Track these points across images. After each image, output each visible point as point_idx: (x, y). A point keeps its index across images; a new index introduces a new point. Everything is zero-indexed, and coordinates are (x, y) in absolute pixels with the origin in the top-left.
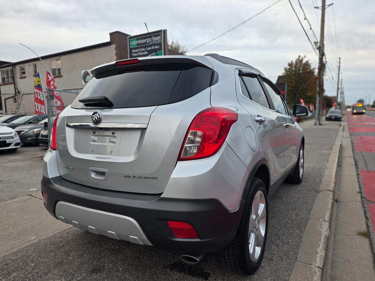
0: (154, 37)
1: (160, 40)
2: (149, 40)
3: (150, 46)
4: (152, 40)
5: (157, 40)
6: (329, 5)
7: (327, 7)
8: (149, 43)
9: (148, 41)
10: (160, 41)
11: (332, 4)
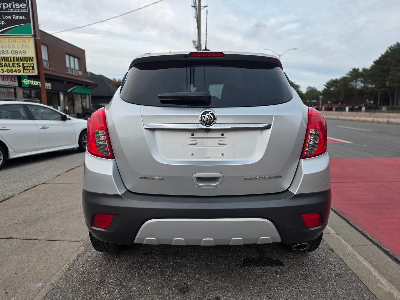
0: (15, 3)
1: (26, 8)
2: (6, 5)
3: (11, 14)
4: (12, 6)
5: (20, 8)
6: (204, 7)
7: (203, 9)
8: (6, 9)
9: (4, 7)
10: (26, 10)
11: (207, 6)
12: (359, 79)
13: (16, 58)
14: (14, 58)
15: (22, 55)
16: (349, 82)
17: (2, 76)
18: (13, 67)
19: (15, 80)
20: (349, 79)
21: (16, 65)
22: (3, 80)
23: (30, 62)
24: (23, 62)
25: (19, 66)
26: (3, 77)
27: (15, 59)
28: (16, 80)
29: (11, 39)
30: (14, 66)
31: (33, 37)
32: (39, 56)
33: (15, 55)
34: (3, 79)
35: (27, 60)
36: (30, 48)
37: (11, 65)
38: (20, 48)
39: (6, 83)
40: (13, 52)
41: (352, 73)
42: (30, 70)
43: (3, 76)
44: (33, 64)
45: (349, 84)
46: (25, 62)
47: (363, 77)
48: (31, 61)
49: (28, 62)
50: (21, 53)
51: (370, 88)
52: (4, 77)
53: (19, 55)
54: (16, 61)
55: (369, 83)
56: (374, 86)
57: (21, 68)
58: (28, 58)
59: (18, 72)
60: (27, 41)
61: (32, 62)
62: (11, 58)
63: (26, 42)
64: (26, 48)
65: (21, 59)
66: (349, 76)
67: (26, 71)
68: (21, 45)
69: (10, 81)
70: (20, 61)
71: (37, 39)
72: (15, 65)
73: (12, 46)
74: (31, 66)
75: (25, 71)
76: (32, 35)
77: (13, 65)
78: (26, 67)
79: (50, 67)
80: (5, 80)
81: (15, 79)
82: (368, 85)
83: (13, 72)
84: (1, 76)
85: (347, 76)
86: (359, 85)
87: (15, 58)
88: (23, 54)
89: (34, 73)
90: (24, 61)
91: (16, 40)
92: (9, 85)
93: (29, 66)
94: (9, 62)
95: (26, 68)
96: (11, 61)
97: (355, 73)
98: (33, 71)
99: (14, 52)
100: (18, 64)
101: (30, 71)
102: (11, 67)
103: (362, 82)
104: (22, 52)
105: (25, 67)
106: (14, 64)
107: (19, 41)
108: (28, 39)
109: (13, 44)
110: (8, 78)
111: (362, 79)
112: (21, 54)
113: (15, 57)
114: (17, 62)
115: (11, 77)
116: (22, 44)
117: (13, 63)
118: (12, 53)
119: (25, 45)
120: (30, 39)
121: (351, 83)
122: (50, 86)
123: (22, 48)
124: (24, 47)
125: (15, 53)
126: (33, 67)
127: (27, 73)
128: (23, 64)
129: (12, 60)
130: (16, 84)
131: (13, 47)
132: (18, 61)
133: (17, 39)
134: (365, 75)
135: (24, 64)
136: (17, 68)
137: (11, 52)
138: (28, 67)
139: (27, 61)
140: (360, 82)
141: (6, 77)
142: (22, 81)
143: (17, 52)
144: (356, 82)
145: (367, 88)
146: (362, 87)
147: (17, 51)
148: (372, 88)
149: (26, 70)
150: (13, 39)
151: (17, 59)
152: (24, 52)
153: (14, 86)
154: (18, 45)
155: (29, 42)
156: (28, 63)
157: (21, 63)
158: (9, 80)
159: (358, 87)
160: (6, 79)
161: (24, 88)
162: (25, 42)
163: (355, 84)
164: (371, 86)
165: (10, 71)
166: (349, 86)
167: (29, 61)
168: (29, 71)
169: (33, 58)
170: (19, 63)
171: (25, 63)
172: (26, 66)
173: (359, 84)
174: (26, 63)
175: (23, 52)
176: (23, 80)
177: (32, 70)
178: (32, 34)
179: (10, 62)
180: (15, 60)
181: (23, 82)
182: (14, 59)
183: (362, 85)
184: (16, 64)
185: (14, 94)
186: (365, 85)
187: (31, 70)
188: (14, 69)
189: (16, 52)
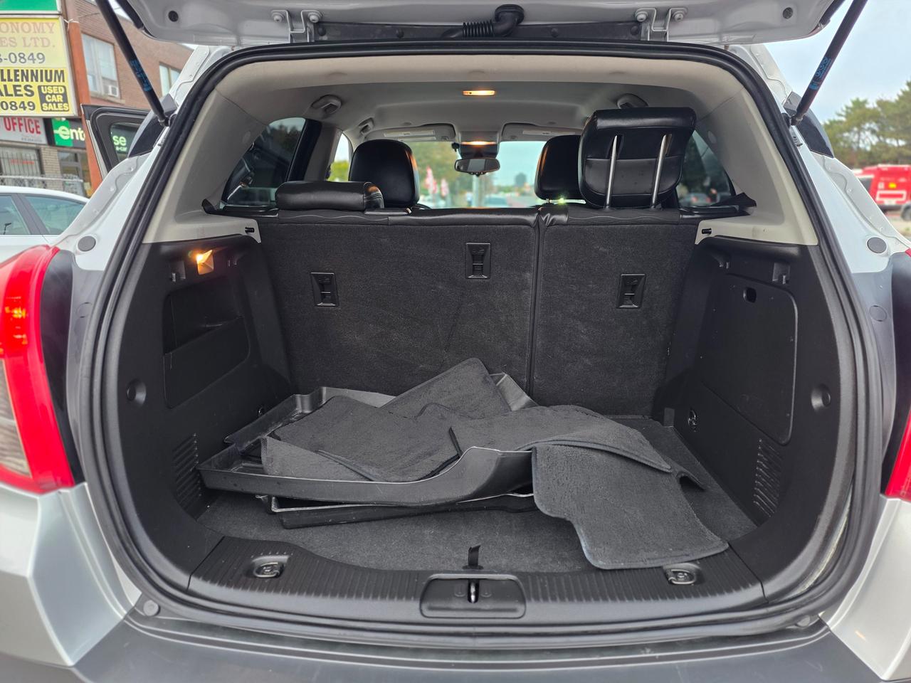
12: (867, 125)
13: (22, 71)
14: (16, 71)
15: (36, 66)
16: (842, 131)
17: (5, 117)
18: (16, 95)
19: (39, 130)
20: (842, 126)
21: (23, 92)
22: (9, 129)
23: (57, 83)
24: (40, 83)
25: (29, 93)
26: (9, 120)
27: (18, 75)
28: (42, 129)
29: (5, 23)
30: (18, 93)
31: (61, 18)
32: (78, 67)
33: (19, 66)
34: (8, 126)
35: (49, 78)
36: (54, 46)
37: (11, 91)
38: (29, 46)
39: (16, 136)
40: (12, 56)
41: (849, 111)
42: (57, 103)
43: (7, 120)
44: (64, 87)
45: (842, 139)
46: (45, 83)
47: (877, 122)
48: (59, 81)
49: (52, 83)
50: (34, 60)
51: (894, 147)
52: (10, 122)
53: (28, 66)
54: (22, 81)
55: (891, 136)
56: (902, 143)
57: (36, 99)
58: (51, 71)
59: (28, 107)
60: (46, 29)
61: (61, 83)
62: (9, 71)
63: (43, 32)
64: (43, 46)
65: (34, 75)
66: (843, 119)
67: (48, 106)
68: (31, 39)
69: (27, 131)
70: (32, 81)
71: (71, 23)
72: (20, 91)
73: (9, 42)
74: (60, 92)
75: (44, 105)
76: (58, 13)
77: (16, 91)
78: (47, 97)
79: (121, 98)
80: (14, 129)
81: (37, 127)
82: (888, 141)
83: (17, 108)
84: (3, 119)
85: (837, 118)
86: (867, 141)
87: (19, 73)
88: (38, 61)
89: (68, 111)
90: (42, 81)
91: (20, 25)
92: (24, 141)
93: (55, 92)
94: (5, 83)
95: (49, 98)
96: (10, 80)
97: (858, 111)
98: (65, 104)
99: (16, 57)
100: (28, 88)
101: (57, 107)
102: (12, 95)
103: (873, 132)
104: (35, 57)
105: (45, 95)
106: (17, 88)
107: (26, 27)
108: (48, 24)
109: (12, 35)
110: (20, 125)
111: (874, 126)
112: (34, 62)
113: (18, 71)
114: (25, 83)
115: (29, 120)
116: (35, 36)
117: (15, 86)
118: (10, 60)
119: (42, 39)
120: (53, 24)
121: (846, 134)
122: (125, 144)
123: (36, 46)
124: (39, 43)
125: (18, 58)
126: (65, 95)
127: (51, 110)
128: (39, 87)
129: (12, 77)
130: (42, 138)
131: (13, 42)
132: (27, 80)
133: (21, 22)
134: (882, 114)
135: (42, 88)
136: (26, 99)
137: (8, 58)
138: (51, 95)
139: (50, 81)
140: (868, 133)
141: (16, 121)
142: (55, 132)
143: (22, 56)
144: (859, 133)
145: (887, 148)
146: (872, 146)
147: (24, 55)
148: (899, 147)
149: (48, 103)
150: (12, 24)
151: (25, 75)
152: (41, 56)
153: (36, 144)
154: (24, 39)
155: (51, 32)
156: (52, 86)
157: (34, 85)
158: (23, 128)
159: (861, 145)
160: (17, 127)
161: (61, 149)
162: (41, 30)
163: (855, 138)
164: (894, 143)
165: (9, 106)
166: (842, 144)
167: (55, 81)
168: (54, 105)
169: (62, 72)
170: (31, 87)
171: (44, 86)
172: (48, 94)
173: (867, 137)
174: (47, 86)
175: (38, 57)
176: (57, 129)
177: (63, 103)
178: (57, 10)
179: (7, 83)
180: (19, 78)
181: (58, 135)
182: (16, 75)
183: (874, 140)
184: (22, 88)
185: (37, 162)
186: (880, 141)
187: (60, 102)
188: (18, 100)
189: (21, 58)
